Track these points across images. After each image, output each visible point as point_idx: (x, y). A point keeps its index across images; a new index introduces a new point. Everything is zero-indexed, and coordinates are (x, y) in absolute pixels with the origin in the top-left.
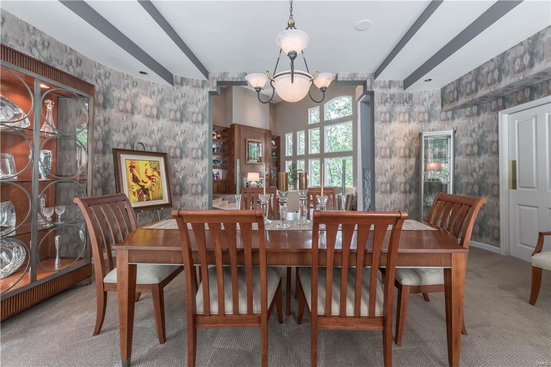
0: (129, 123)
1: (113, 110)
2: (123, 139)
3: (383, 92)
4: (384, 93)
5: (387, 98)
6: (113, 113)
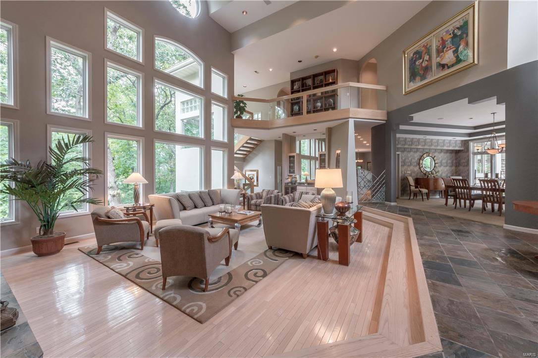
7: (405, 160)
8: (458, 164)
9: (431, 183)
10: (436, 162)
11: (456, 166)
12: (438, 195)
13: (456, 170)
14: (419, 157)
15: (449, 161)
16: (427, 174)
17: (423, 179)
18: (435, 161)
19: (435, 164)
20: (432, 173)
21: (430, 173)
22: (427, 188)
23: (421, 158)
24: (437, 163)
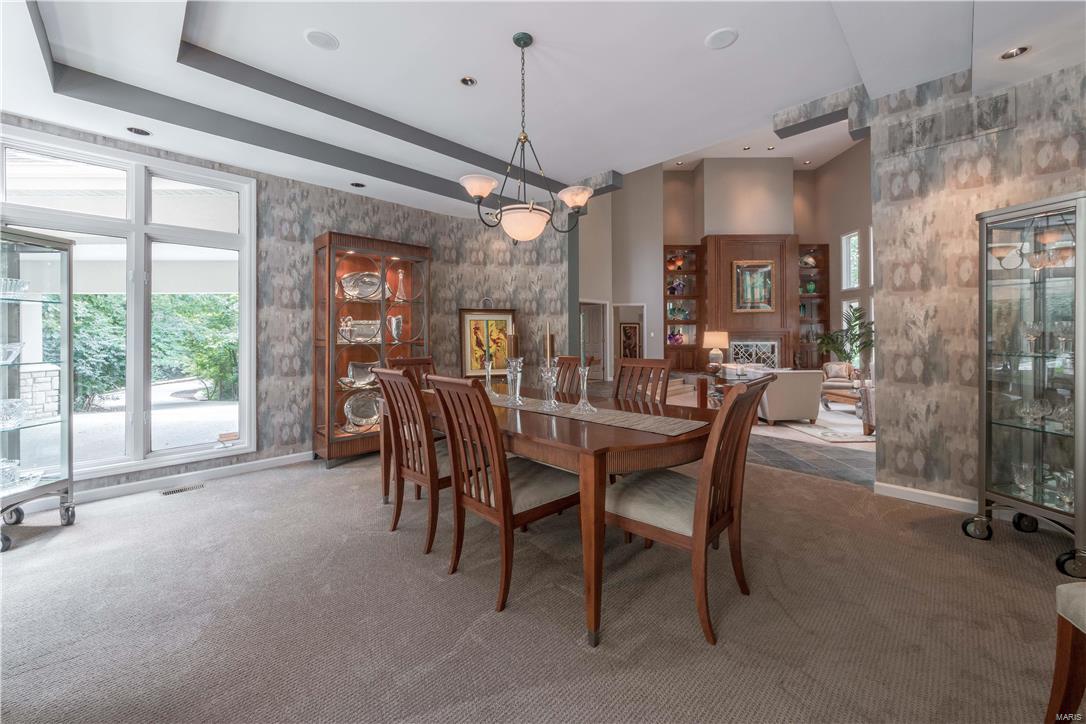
0: (481, 277)
1: (466, 264)
2: (476, 296)
3: (896, 123)
4: (901, 124)
5: (912, 133)
6: (465, 268)
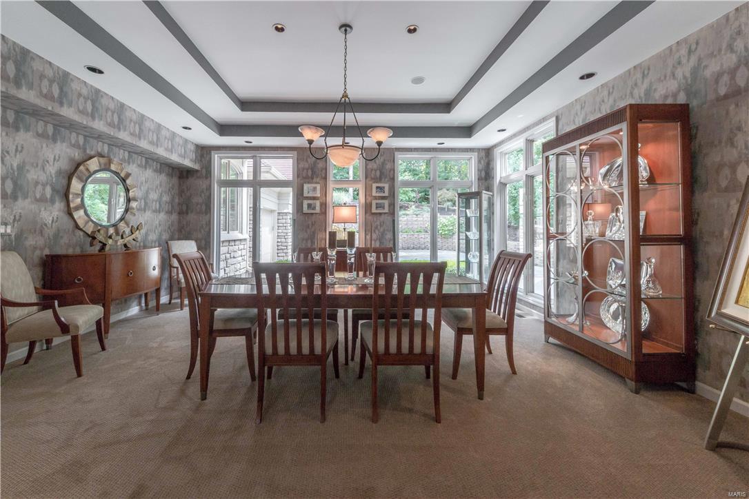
7: (21, 168)
8: (184, 208)
9: (116, 268)
10: (131, 194)
11: (180, 213)
12: (135, 303)
13: (179, 222)
14: (64, 165)
15: (166, 198)
16: (100, 237)
17: (83, 257)
18: (127, 190)
19: (129, 200)
20: (117, 232)
21: (111, 231)
22: (101, 298)
23: (75, 170)
24: (135, 199)
